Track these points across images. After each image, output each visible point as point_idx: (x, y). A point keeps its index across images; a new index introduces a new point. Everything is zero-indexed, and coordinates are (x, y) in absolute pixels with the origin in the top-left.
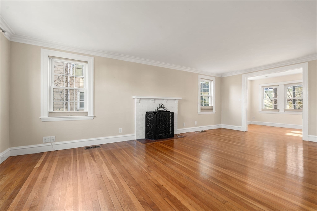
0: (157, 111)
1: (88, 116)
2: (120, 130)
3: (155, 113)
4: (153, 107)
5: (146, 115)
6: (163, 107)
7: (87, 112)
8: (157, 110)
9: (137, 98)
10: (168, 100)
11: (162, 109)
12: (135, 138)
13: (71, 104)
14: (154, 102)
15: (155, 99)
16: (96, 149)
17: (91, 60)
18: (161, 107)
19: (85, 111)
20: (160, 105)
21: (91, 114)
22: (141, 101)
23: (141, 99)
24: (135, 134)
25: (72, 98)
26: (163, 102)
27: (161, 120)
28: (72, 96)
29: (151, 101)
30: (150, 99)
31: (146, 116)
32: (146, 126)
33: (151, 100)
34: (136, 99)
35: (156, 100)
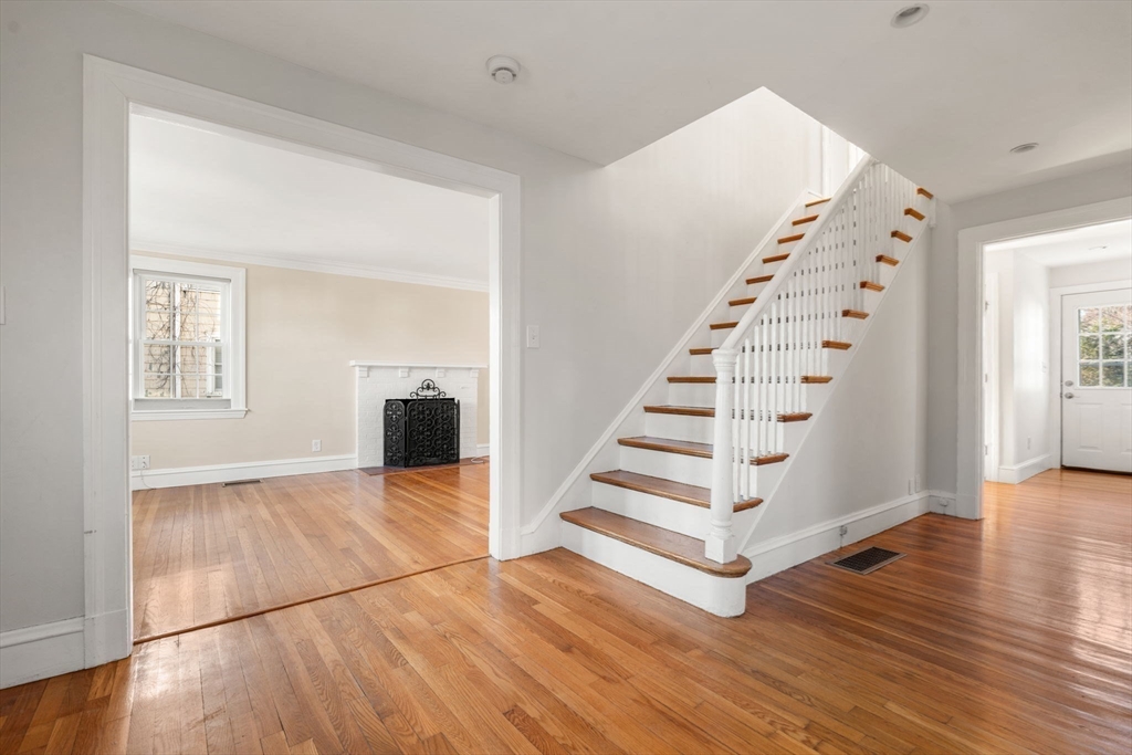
0: (415, 397)
1: (232, 408)
2: (316, 444)
3: (405, 402)
4: (405, 388)
5: (386, 406)
6: (434, 388)
7: (229, 400)
8: (417, 395)
9: (360, 366)
10: (447, 369)
11: (430, 393)
12: (356, 465)
13: (187, 375)
14: (409, 376)
15: (411, 368)
16: (250, 487)
17: (239, 276)
18: (428, 388)
19: (224, 397)
20: (426, 383)
21: (239, 405)
22: (371, 374)
23: (370, 368)
24: (356, 455)
25: (189, 359)
26: (436, 377)
27: (422, 420)
28: (189, 353)
29: (400, 373)
30: (397, 367)
31: (386, 409)
32: (386, 435)
33: (400, 370)
34: (357, 369)
35: (414, 371)
